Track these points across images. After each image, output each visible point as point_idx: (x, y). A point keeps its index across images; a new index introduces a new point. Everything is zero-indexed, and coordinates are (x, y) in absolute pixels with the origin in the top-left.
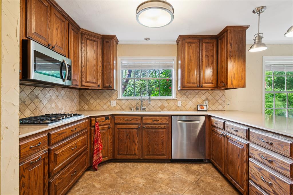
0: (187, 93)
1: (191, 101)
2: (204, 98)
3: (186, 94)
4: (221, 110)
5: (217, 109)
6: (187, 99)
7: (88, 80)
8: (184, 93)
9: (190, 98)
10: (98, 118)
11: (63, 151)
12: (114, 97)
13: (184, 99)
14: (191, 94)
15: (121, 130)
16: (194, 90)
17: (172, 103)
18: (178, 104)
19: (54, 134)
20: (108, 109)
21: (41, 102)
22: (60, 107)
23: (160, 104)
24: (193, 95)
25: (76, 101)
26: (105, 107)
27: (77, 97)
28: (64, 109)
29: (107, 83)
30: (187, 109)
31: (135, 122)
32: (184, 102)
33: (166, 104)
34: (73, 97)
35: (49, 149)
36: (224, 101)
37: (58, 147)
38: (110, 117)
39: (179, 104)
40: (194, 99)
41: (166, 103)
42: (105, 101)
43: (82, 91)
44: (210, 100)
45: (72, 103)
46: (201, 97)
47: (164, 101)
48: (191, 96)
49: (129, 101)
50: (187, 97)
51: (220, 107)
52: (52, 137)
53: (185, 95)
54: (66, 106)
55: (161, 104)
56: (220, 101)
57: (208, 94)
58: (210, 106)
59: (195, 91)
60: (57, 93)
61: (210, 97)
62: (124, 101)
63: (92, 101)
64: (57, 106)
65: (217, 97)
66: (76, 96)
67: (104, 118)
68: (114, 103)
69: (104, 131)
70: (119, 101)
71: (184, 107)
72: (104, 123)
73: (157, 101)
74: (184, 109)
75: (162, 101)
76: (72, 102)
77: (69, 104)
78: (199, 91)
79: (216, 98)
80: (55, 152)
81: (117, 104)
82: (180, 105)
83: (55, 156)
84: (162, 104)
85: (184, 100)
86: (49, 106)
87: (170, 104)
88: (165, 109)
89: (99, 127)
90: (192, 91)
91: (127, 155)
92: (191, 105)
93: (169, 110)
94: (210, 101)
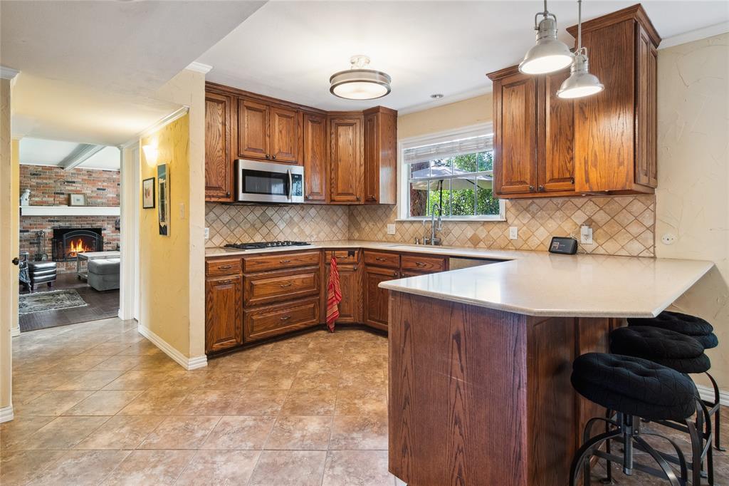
0: (534, 205)
1: (542, 228)
2: (580, 217)
3: (531, 208)
4: (638, 257)
5: (624, 253)
6: (533, 221)
7: (340, 192)
8: (525, 207)
9: (541, 218)
10: (336, 252)
11: (265, 284)
12: (392, 217)
13: (525, 222)
14: (544, 209)
15: (372, 276)
16: (551, 197)
17: (496, 232)
18: (511, 234)
19: (248, 261)
20: (384, 239)
21: (276, 225)
22: (307, 233)
23: (469, 232)
24: (548, 212)
25: (340, 224)
26: (380, 236)
27: (345, 217)
28: (315, 236)
29: (370, 194)
30: (533, 248)
31: (389, 263)
32: (525, 228)
33: (482, 232)
34: (335, 218)
35: (244, 276)
36: (652, 229)
37: (256, 276)
38: (356, 252)
39: (513, 232)
40: (551, 221)
41: (482, 230)
42: (380, 225)
43: (352, 207)
44: (600, 224)
45: (331, 227)
46: (572, 217)
47: (479, 225)
48: (544, 213)
49: (415, 225)
50: (533, 217)
51: (636, 247)
52: (247, 264)
53: (528, 211)
54: (319, 232)
55: (473, 232)
56: (635, 229)
57: (594, 206)
58: (601, 241)
59: (555, 200)
60: (303, 213)
61: (601, 217)
62: (407, 225)
63: (363, 224)
64: (302, 231)
65: (624, 217)
66: (340, 215)
67: (347, 252)
68: (391, 229)
69: (347, 274)
70: (399, 226)
71: (526, 241)
72: (347, 261)
73: (465, 226)
74: (525, 247)
75: (475, 226)
76: (333, 226)
77: (327, 229)
78: (567, 199)
79: (620, 218)
80: (252, 282)
81: (397, 230)
82: (514, 236)
83: (252, 286)
84: (475, 234)
85: (524, 225)
86: (288, 231)
87: (492, 234)
88: (481, 244)
89: (338, 266)
90: (546, 201)
91: (379, 321)
92: (544, 237)
93: (490, 248)
94: (600, 227)
